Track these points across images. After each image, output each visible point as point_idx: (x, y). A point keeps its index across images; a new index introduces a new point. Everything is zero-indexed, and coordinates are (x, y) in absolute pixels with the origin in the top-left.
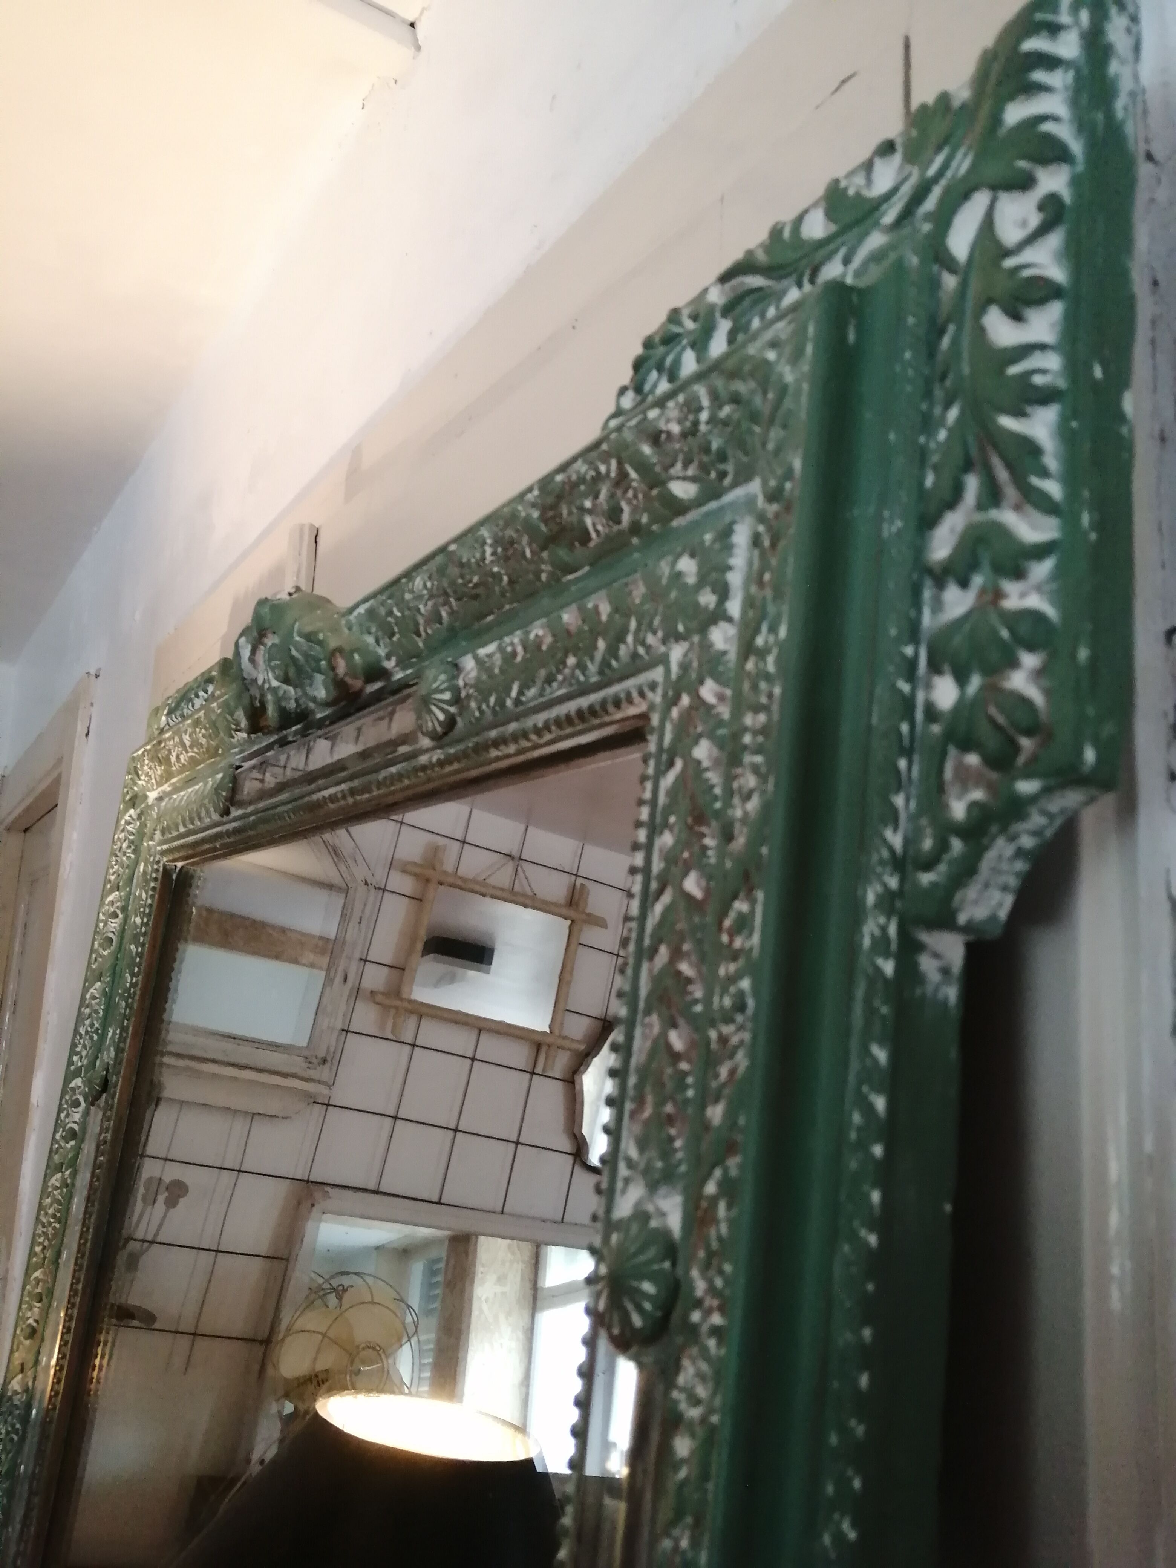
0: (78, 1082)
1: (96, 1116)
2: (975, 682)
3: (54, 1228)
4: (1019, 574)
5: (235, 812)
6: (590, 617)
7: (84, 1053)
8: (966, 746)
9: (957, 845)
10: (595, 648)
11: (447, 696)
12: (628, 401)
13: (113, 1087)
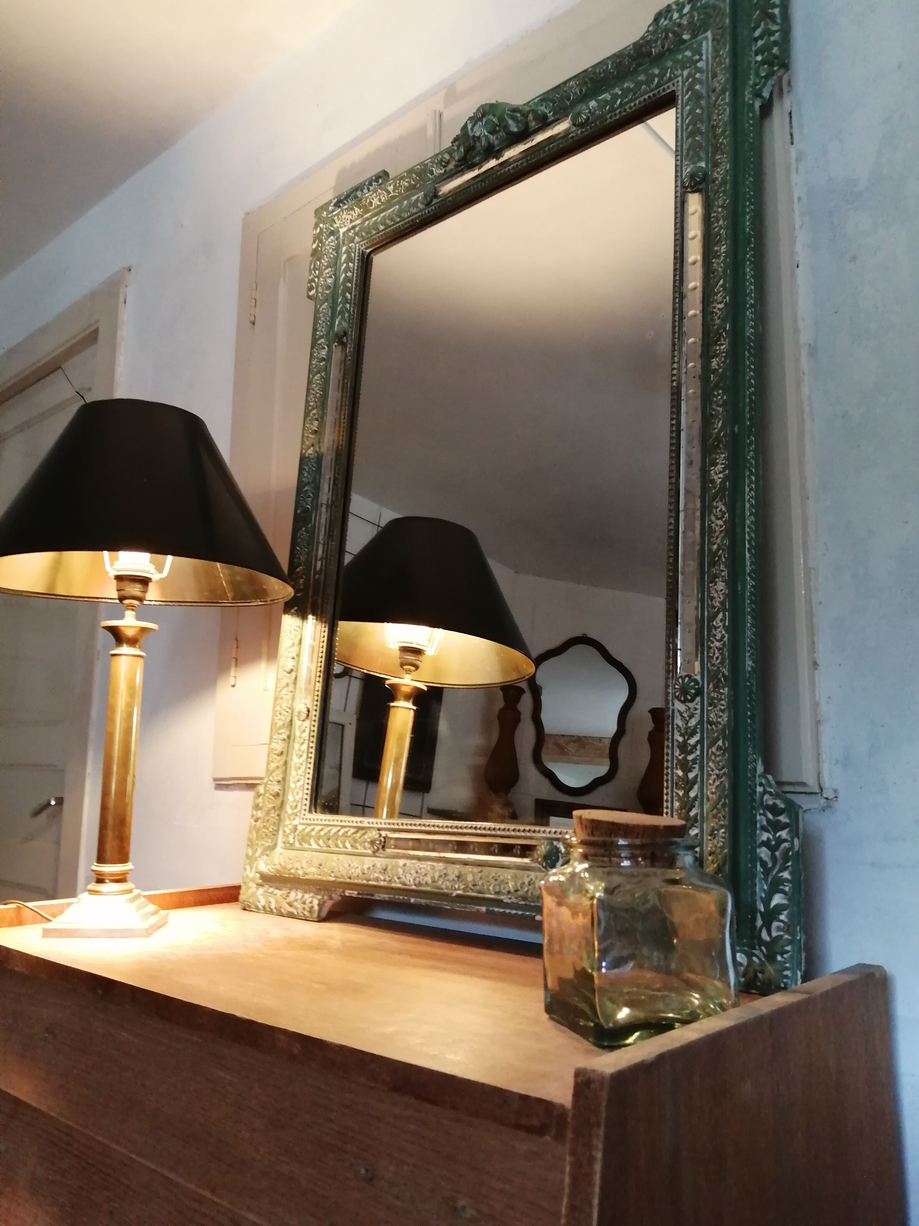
0: (323, 340)
2: (766, 54)
3: (320, 394)
5: (435, 201)
6: (650, 75)
7: (323, 330)
9: (763, 81)
12: (651, 28)
13: (350, 333)
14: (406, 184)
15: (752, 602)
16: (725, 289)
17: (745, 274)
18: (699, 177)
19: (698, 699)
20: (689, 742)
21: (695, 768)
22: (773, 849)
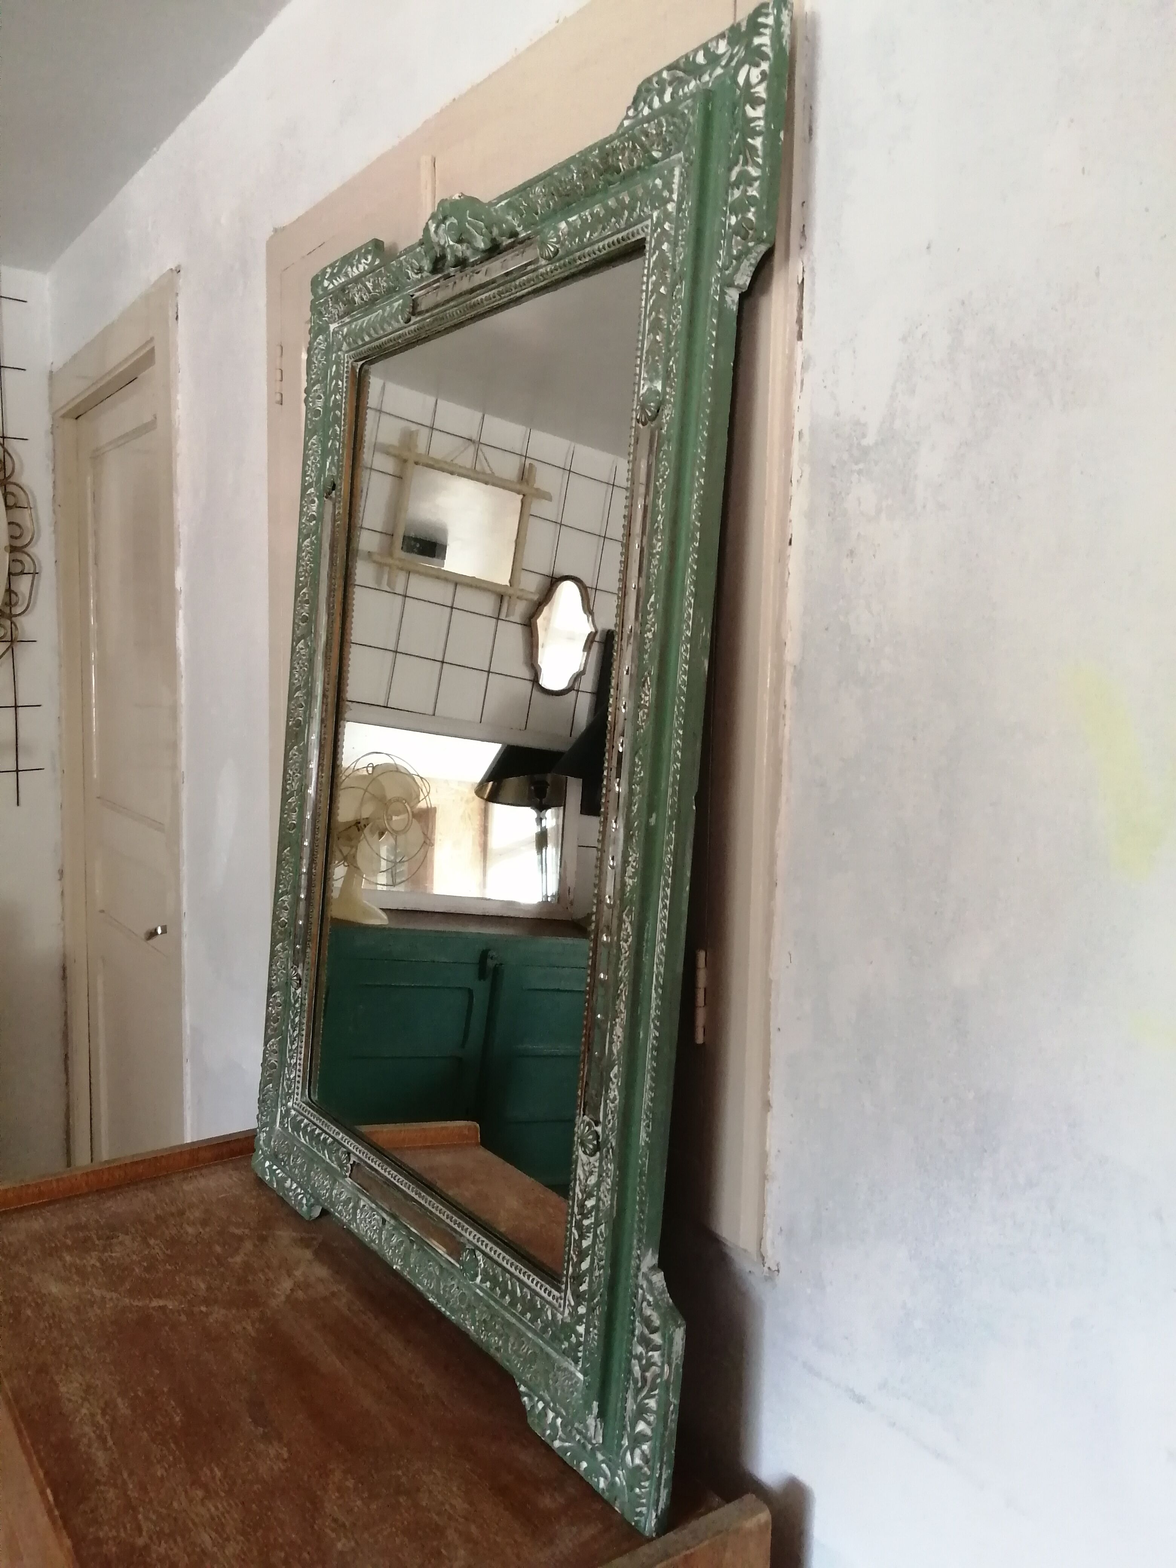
0: (312, 490)
1: (329, 504)
2: (740, 216)
3: (310, 567)
4: (751, 185)
5: (414, 319)
6: (620, 202)
7: (313, 474)
8: (737, 235)
9: (734, 261)
10: (624, 214)
11: (555, 240)
12: (631, 113)
13: (339, 487)
14: (385, 284)
15: (653, 1058)
16: (655, 611)
17: (683, 591)
18: (650, 411)
19: (598, 1154)
20: (586, 1203)
21: (588, 1237)
22: (644, 1369)
